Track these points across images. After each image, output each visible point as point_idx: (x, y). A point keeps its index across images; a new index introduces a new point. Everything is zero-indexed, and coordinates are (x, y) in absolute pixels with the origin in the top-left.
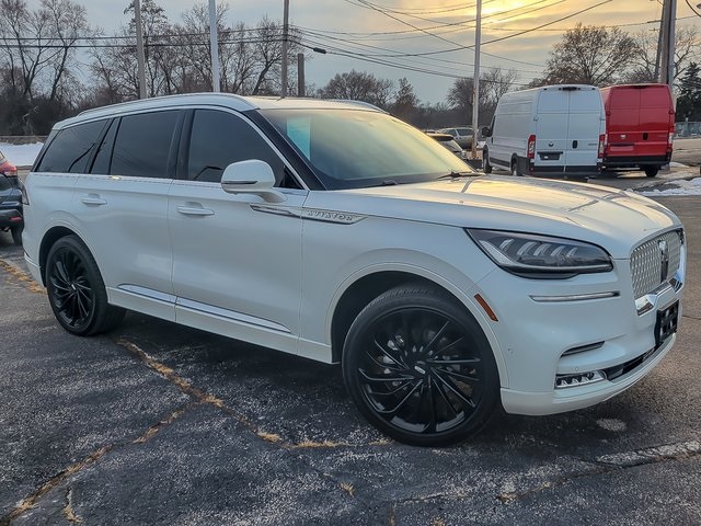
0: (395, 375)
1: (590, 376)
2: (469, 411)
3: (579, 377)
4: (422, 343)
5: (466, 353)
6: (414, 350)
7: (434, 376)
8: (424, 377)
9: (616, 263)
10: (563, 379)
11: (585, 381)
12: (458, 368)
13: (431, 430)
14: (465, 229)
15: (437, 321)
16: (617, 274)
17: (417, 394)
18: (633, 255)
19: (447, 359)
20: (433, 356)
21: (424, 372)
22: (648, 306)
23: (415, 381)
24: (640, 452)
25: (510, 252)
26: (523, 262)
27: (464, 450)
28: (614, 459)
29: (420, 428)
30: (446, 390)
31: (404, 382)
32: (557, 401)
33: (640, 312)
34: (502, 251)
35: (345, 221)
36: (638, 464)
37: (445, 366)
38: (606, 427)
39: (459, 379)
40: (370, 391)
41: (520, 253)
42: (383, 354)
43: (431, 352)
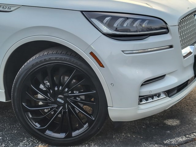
0: (46, 105)
1: (158, 95)
2: (91, 122)
3: (152, 97)
4: (61, 84)
5: (87, 88)
6: (56, 89)
7: (69, 104)
8: (64, 105)
9: (171, 28)
10: (143, 98)
11: (156, 98)
12: (83, 97)
13: (69, 136)
14: (82, 12)
15: (68, 70)
16: (171, 34)
17: (60, 116)
18: (180, 23)
19: (76, 93)
20: (68, 92)
21: (63, 102)
22: (190, 53)
23: (58, 108)
24: (187, 136)
25: (109, 25)
26: (118, 31)
27: (89, 145)
28: (173, 141)
29: (62, 135)
30: (77, 111)
31: (51, 109)
32: (140, 112)
33: (185, 57)
34: (105, 24)
35: (6, 10)
36: (186, 142)
37: (75, 97)
38: (169, 124)
39: (85, 104)
40: (31, 116)
41: (115, 25)
42: (37, 93)
43: (66, 90)
